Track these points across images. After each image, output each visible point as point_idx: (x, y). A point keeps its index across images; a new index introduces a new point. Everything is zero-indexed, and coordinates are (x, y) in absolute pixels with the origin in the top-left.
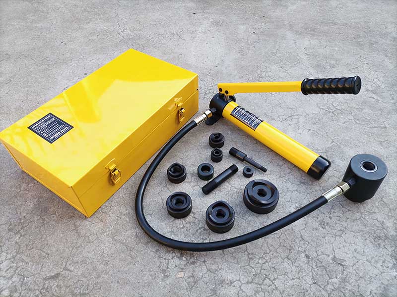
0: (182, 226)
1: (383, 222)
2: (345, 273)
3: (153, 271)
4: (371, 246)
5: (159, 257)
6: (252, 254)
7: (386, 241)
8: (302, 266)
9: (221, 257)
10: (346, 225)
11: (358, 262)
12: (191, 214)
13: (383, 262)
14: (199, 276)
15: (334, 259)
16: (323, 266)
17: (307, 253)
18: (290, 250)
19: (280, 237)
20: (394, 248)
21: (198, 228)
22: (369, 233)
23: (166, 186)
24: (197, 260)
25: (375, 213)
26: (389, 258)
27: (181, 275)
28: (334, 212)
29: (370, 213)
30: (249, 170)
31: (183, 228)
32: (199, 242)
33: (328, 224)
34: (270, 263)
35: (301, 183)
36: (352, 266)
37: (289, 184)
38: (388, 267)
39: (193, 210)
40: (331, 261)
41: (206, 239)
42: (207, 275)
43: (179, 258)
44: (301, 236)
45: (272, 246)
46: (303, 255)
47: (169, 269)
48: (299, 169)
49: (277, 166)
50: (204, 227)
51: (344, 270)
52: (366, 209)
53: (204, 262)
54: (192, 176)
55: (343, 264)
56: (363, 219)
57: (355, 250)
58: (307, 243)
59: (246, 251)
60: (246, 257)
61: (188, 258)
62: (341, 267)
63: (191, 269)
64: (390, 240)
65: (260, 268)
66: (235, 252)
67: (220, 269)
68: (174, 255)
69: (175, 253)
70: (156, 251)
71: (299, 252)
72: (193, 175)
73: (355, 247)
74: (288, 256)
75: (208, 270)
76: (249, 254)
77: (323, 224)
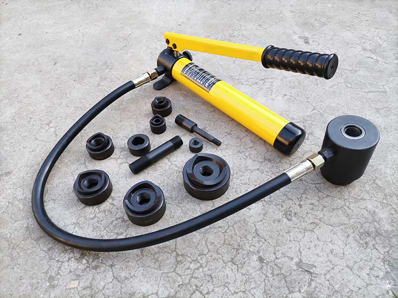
0: (92, 216)
1: (374, 211)
2: (313, 284)
3: (36, 278)
4: (354, 245)
5: (51, 258)
6: (182, 255)
7: (377, 238)
8: (251, 274)
9: (137, 259)
10: (321, 216)
11: (333, 268)
12: (109, 200)
13: (371, 269)
14: (100, 287)
15: (299, 264)
16: (282, 274)
17: (261, 254)
18: (237, 250)
19: (225, 232)
20: (387, 249)
21: (114, 219)
22: (353, 227)
23: (84, 163)
24: (102, 263)
25: (364, 200)
26: (379, 264)
27: (75, 284)
28: (306, 198)
29: (357, 200)
30: (196, 143)
31: (92, 219)
32: (111, 238)
33: (295, 214)
34: (205, 269)
35: (265, 159)
36: (325, 275)
37: (249, 162)
38: (378, 277)
39: (112, 194)
40: (295, 267)
41: (122, 234)
42: (110, 285)
43: (77, 259)
44: (256, 230)
45: (212, 243)
46: (255, 257)
47: (59, 276)
48: (265, 142)
49: (237, 138)
50: (123, 218)
51: (312, 280)
52: (352, 194)
53: (111, 266)
54: (122, 151)
55: (311, 271)
56: (346, 208)
57: (332, 251)
58: (263, 240)
59: (175, 251)
60: (172, 260)
61: (90, 260)
62: (308, 277)
63: (90, 276)
64: (382, 238)
65: (190, 276)
66: (159, 252)
67: (131, 277)
68: (71, 255)
69: (73, 252)
70: (49, 250)
71: (249, 253)
72: (122, 149)
73: (331, 246)
74: (232, 259)
75: (115, 278)
76: (178, 255)
77: (288, 215)
